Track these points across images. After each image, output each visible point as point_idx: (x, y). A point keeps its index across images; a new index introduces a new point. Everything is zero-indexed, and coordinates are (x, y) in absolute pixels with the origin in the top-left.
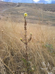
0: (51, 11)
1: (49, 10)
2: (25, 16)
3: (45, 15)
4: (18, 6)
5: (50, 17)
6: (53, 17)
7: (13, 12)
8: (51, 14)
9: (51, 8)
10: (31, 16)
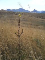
0: (42, 18)
1: (41, 18)
2: (19, 16)
3: (38, 21)
4: (17, 14)
5: (42, 23)
6: (44, 23)
7: (13, 18)
8: (42, 20)
9: (42, 16)
10: (27, 22)
